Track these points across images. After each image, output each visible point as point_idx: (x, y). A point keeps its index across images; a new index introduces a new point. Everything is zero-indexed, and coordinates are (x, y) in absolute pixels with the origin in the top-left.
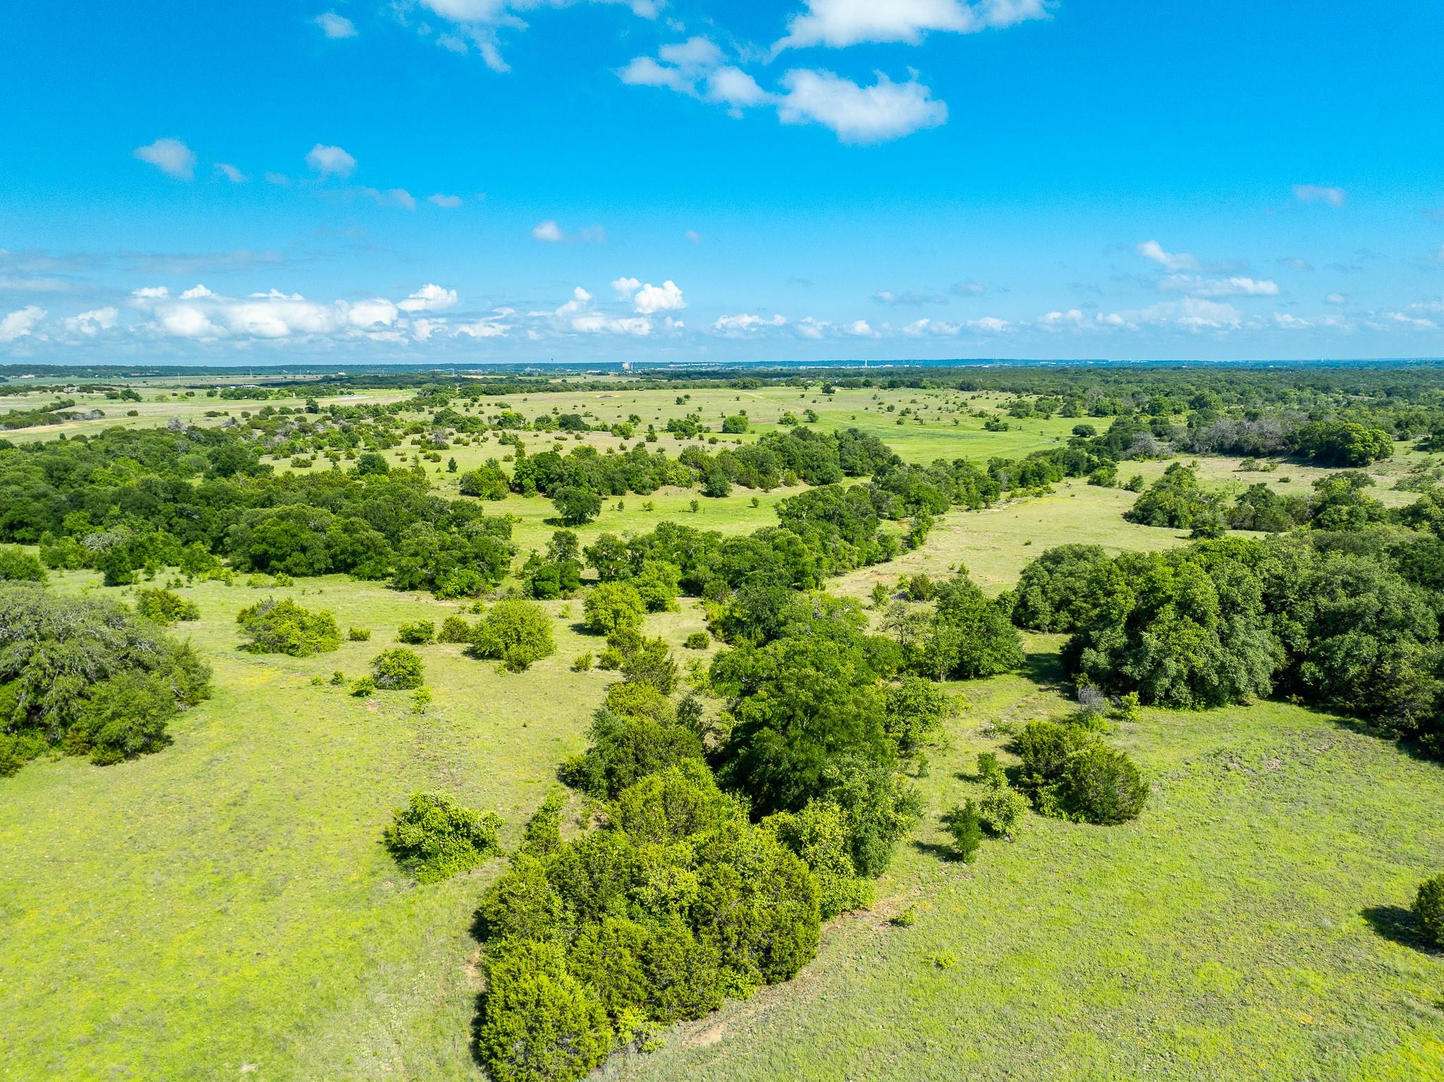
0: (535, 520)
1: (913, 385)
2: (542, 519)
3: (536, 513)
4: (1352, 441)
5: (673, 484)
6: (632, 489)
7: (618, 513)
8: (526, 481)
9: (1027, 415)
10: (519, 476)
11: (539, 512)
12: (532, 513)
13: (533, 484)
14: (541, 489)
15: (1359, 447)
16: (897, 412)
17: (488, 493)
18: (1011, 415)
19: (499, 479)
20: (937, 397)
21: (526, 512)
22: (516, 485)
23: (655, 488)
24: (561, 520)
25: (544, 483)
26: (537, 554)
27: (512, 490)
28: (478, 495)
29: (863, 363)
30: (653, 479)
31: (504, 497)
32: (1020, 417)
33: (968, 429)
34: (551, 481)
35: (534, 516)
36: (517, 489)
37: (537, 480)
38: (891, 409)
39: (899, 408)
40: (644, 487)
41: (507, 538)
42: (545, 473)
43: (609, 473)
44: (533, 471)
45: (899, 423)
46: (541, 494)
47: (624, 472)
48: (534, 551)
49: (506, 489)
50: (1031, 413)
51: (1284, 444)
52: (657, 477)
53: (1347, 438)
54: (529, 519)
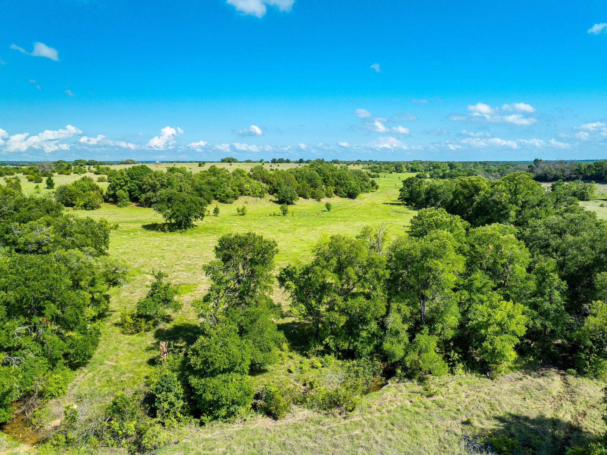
0: (132, 226)
2: (140, 225)
3: (132, 219)
5: (249, 194)
6: (216, 199)
7: (214, 218)
8: (120, 192)
10: (113, 188)
11: (135, 219)
12: (129, 220)
13: (126, 195)
14: (134, 199)
17: (82, 203)
19: (93, 190)
21: (122, 219)
22: (110, 196)
23: (236, 198)
24: (164, 225)
25: (136, 193)
26: (164, 281)
27: (106, 201)
28: (72, 205)
30: (234, 190)
31: (98, 207)
34: (143, 191)
35: (131, 222)
36: (111, 199)
37: (130, 192)
40: (227, 196)
41: (101, 253)
42: (137, 185)
43: (196, 184)
44: (126, 182)
46: (134, 204)
47: (209, 184)
48: (160, 276)
49: (99, 200)
52: (237, 188)
54: (125, 225)
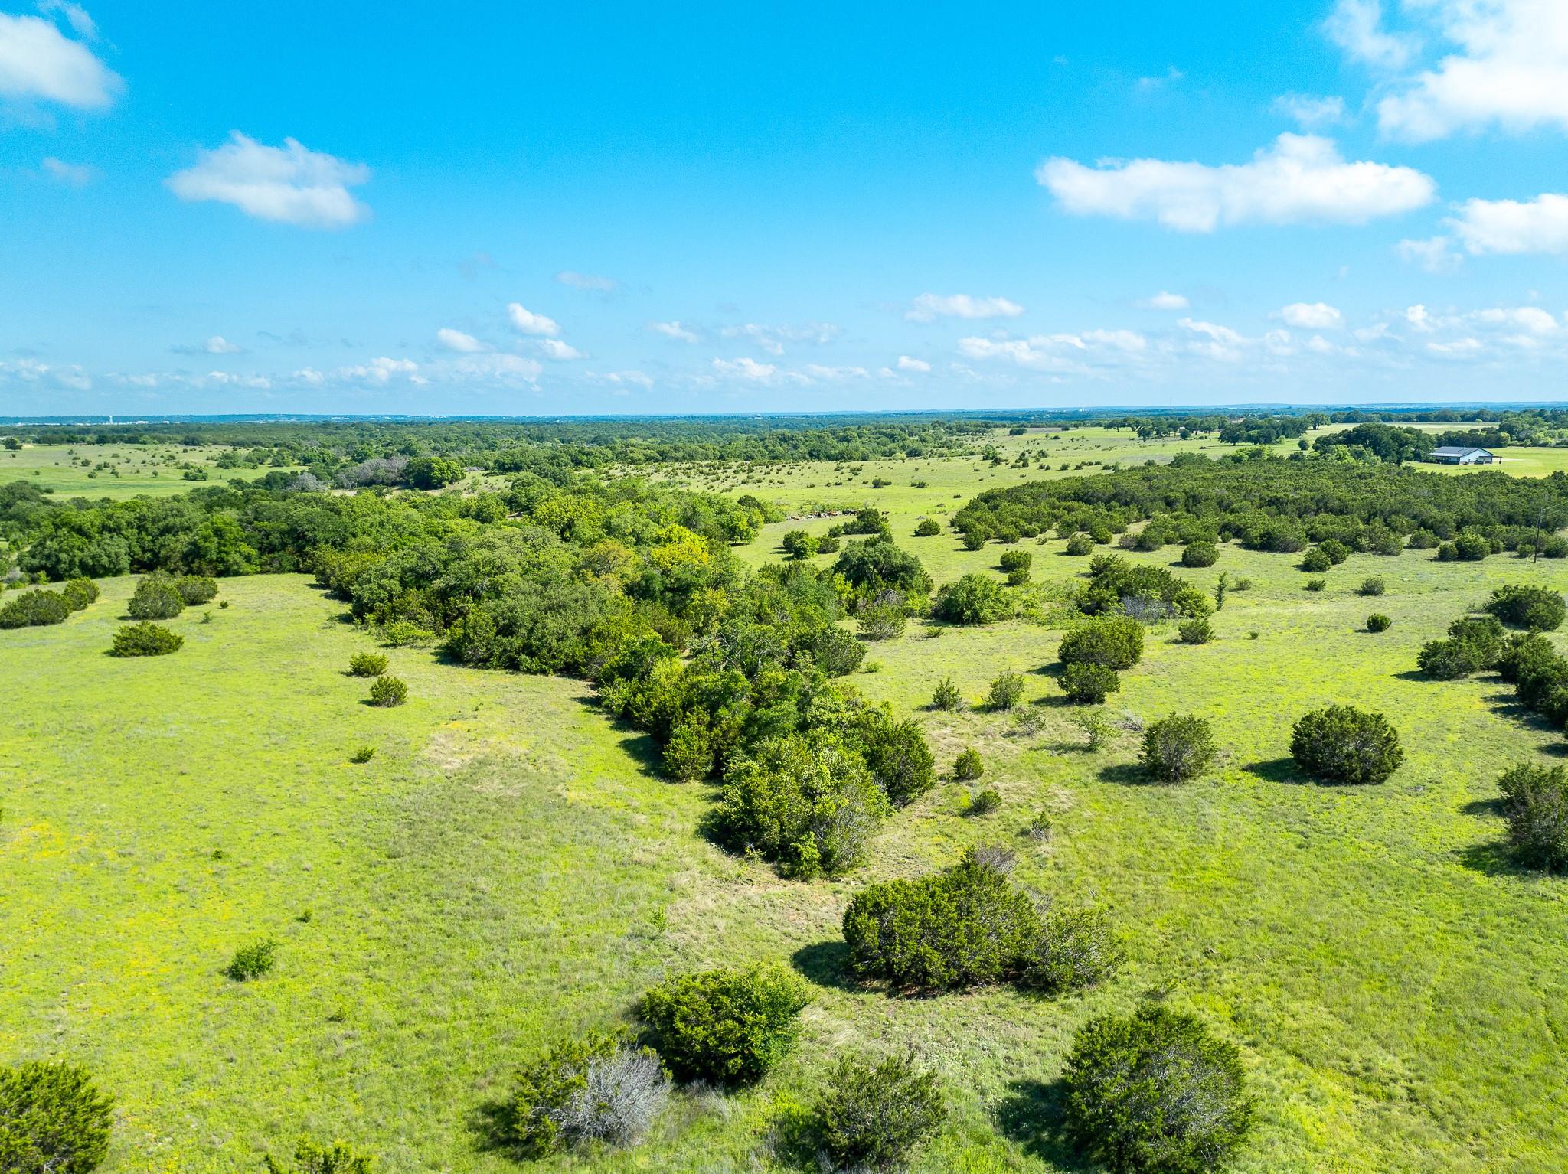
1: (130, 441)
4: (432, 470)
9: (234, 466)
15: (437, 474)
16: (92, 468)
18: (219, 466)
20: (145, 451)
29: (107, 419)
32: (227, 468)
33: (167, 479)
38: (86, 463)
39: (96, 461)
45: (90, 476)
50: (239, 463)
51: (402, 476)
53: (430, 468)
